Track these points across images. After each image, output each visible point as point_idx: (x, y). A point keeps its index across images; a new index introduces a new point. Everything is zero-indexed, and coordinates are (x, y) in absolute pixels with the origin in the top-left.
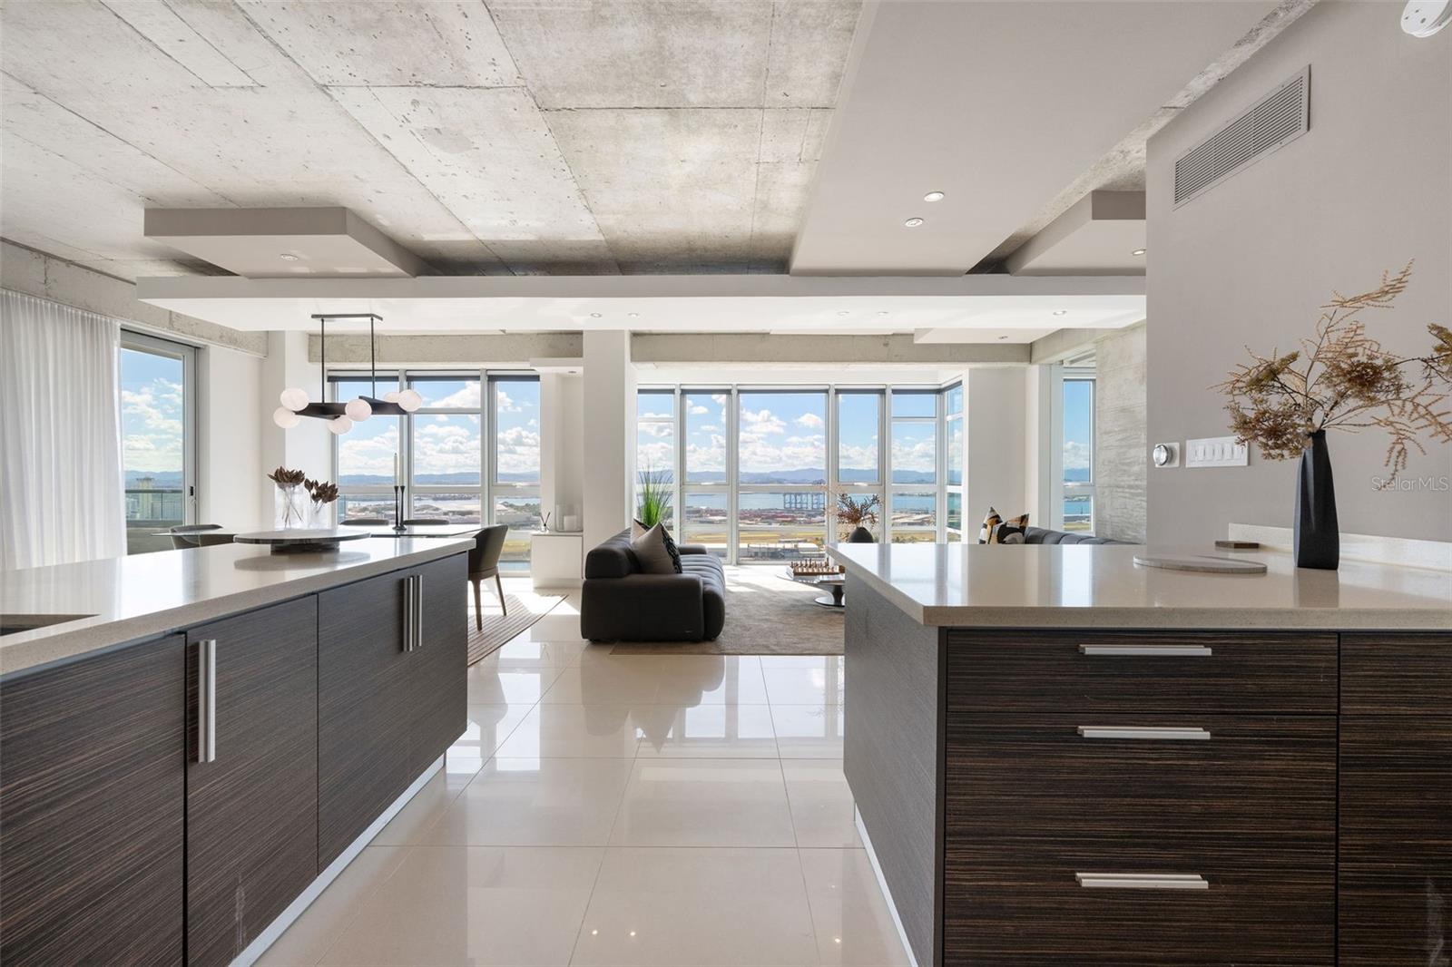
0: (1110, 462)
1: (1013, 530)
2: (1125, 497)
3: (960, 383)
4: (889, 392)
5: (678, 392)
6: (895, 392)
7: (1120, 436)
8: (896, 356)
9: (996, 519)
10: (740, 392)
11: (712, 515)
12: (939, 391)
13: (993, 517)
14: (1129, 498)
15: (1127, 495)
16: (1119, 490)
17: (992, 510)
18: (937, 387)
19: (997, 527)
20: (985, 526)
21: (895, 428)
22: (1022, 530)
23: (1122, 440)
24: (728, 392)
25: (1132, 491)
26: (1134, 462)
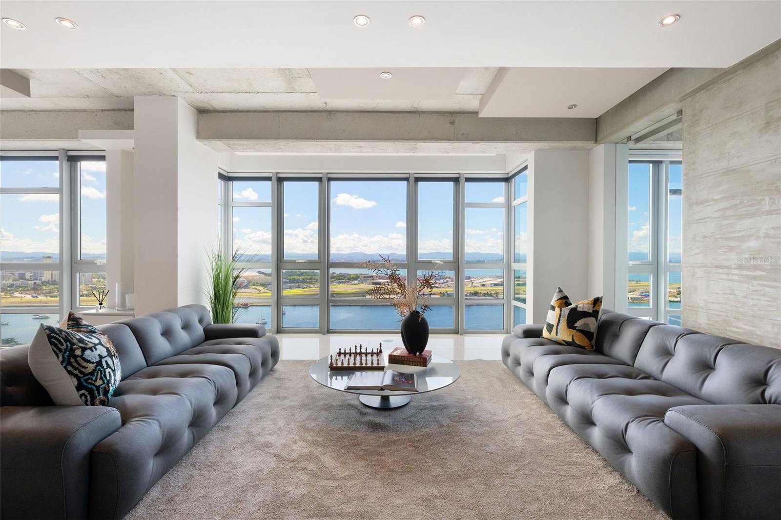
0: (704, 237)
1: (585, 314)
2: (733, 281)
3: (526, 168)
4: (462, 180)
5: (274, 179)
6: (468, 180)
7: (724, 204)
8: (463, 134)
9: (564, 301)
10: (330, 179)
11: (380, 279)
12: (507, 180)
13: (561, 299)
14: (739, 282)
15: (736, 278)
16: (720, 271)
17: (560, 291)
18: (505, 176)
19: (566, 311)
20: (553, 308)
21: (469, 214)
22: (595, 314)
23: (727, 209)
24: (319, 179)
25: (745, 273)
26: (751, 236)
